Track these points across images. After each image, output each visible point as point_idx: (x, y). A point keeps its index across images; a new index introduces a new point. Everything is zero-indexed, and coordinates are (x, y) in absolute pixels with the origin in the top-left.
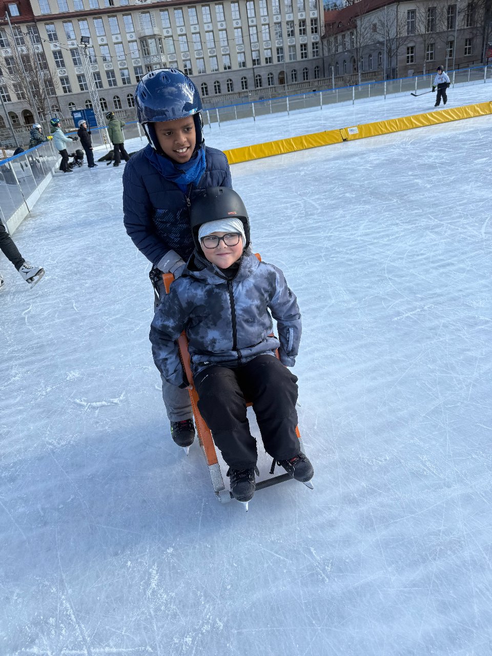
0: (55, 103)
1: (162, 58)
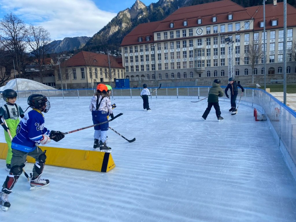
0: (154, 74)
1: (203, 58)
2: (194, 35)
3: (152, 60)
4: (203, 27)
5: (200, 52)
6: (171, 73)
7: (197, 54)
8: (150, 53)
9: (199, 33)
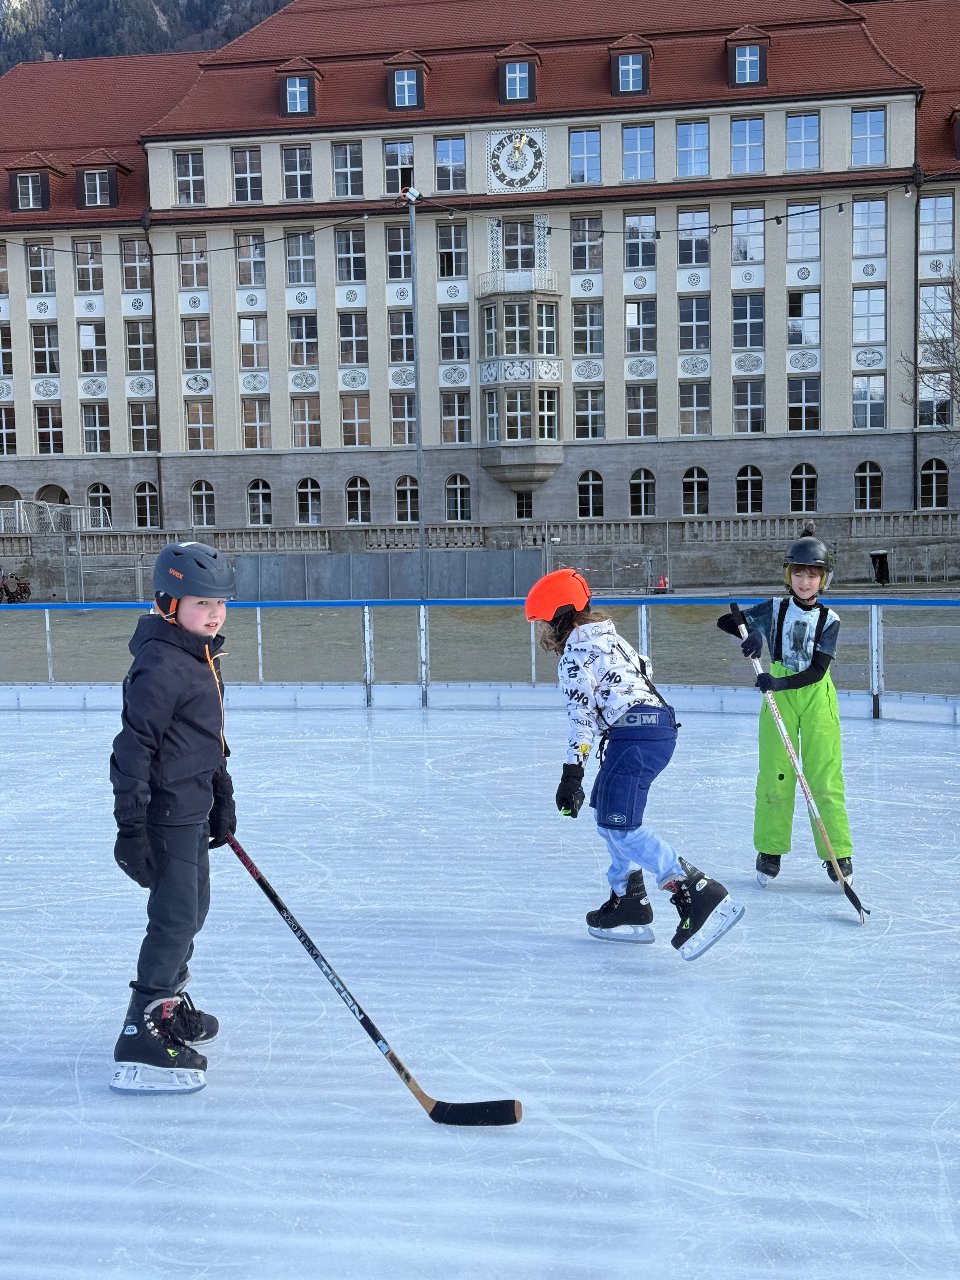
0: (150, 478)
1: (547, 371)
2: (473, 187)
3: (134, 366)
4: (543, 127)
5: (524, 321)
6: (298, 478)
7: (503, 336)
8: (119, 305)
9: (510, 175)
